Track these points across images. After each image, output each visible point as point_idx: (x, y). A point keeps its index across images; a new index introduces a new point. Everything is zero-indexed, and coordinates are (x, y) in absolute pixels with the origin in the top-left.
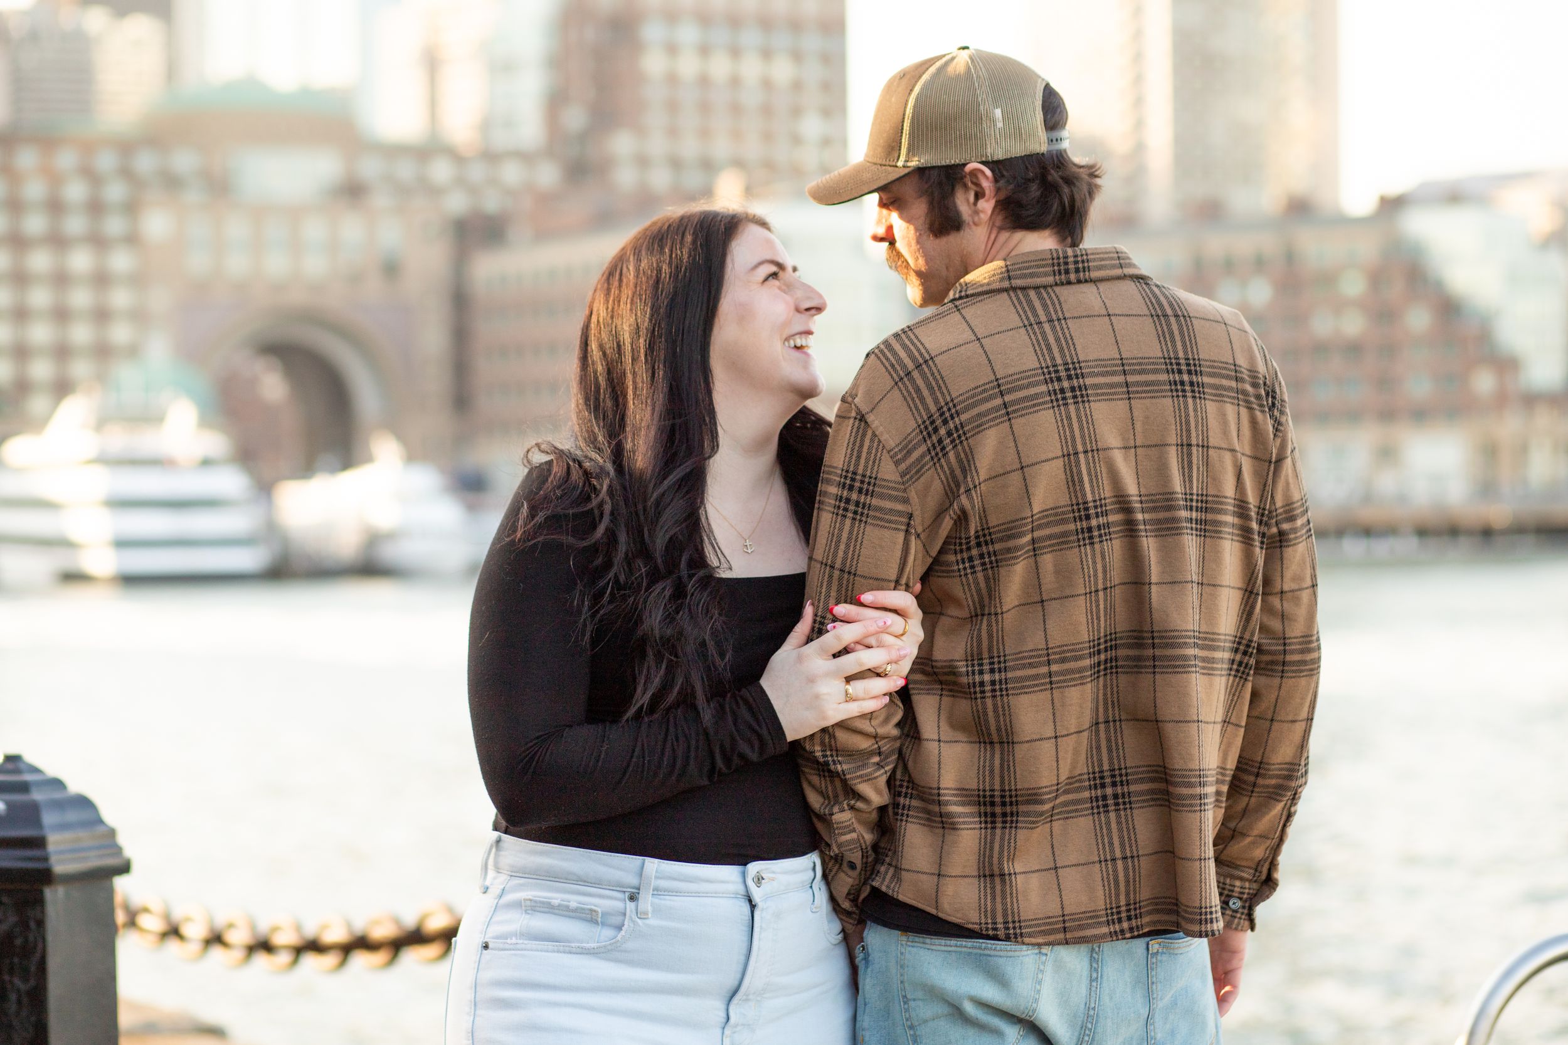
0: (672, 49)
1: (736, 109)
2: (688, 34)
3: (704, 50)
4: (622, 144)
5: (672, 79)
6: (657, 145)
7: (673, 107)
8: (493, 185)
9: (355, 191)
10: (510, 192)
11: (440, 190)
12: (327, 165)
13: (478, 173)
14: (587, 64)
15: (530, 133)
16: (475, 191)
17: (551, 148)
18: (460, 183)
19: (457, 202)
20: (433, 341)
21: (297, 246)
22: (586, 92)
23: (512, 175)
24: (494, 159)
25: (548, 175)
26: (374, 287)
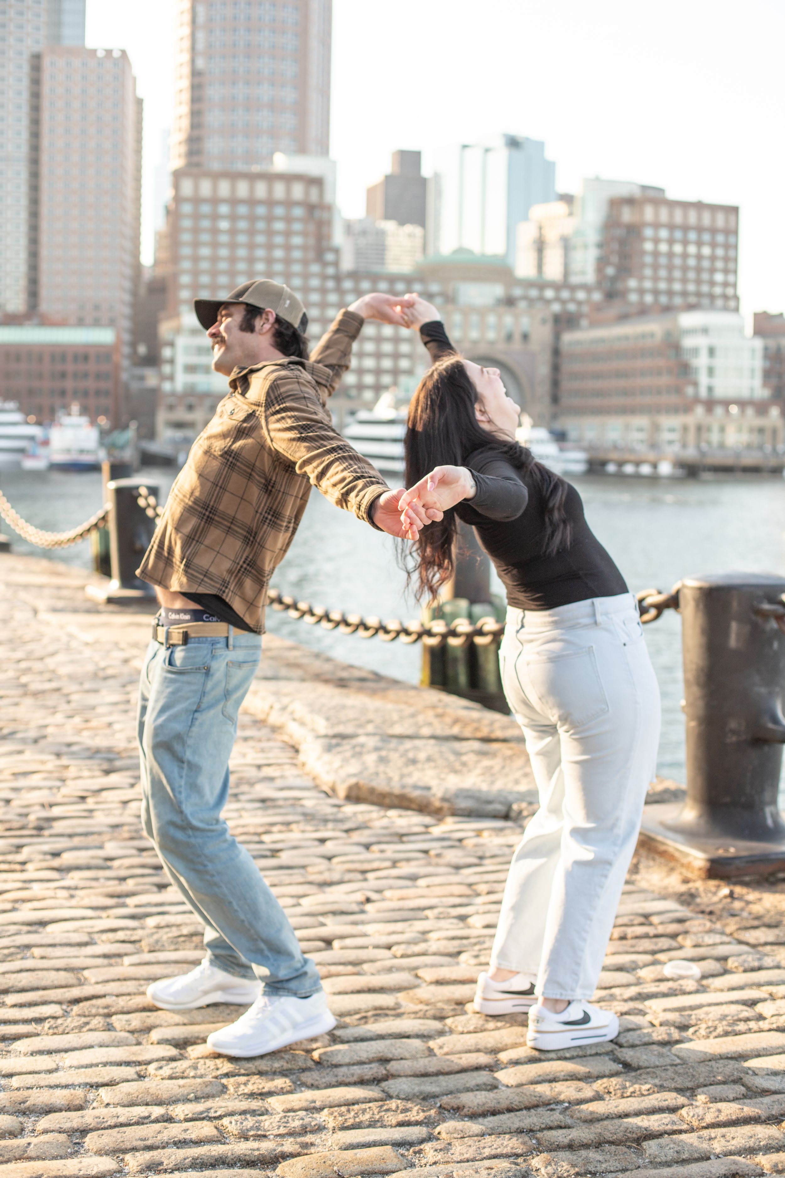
0: (656, 241)
1: (685, 269)
2: (664, 233)
3: (671, 242)
4: (632, 283)
5: (656, 254)
6: (648, 284)
7: (656, 267)
8: (573, 300)
9: (509, 302)
10: (579, 303)
11: (548, 302)
12: (498, 290)
13: (565, 294)
14: (615, 246)
15: (590, 277)
16: (563, 302)
17: (599, 284)
18: (557, 299)
19: (556, 308)
20: (543, 370)
21: (483, 326)
22: (615, 259)
23: (581, 295)
24: (573, 288)
25: (597, 296)
26: (517, 345)
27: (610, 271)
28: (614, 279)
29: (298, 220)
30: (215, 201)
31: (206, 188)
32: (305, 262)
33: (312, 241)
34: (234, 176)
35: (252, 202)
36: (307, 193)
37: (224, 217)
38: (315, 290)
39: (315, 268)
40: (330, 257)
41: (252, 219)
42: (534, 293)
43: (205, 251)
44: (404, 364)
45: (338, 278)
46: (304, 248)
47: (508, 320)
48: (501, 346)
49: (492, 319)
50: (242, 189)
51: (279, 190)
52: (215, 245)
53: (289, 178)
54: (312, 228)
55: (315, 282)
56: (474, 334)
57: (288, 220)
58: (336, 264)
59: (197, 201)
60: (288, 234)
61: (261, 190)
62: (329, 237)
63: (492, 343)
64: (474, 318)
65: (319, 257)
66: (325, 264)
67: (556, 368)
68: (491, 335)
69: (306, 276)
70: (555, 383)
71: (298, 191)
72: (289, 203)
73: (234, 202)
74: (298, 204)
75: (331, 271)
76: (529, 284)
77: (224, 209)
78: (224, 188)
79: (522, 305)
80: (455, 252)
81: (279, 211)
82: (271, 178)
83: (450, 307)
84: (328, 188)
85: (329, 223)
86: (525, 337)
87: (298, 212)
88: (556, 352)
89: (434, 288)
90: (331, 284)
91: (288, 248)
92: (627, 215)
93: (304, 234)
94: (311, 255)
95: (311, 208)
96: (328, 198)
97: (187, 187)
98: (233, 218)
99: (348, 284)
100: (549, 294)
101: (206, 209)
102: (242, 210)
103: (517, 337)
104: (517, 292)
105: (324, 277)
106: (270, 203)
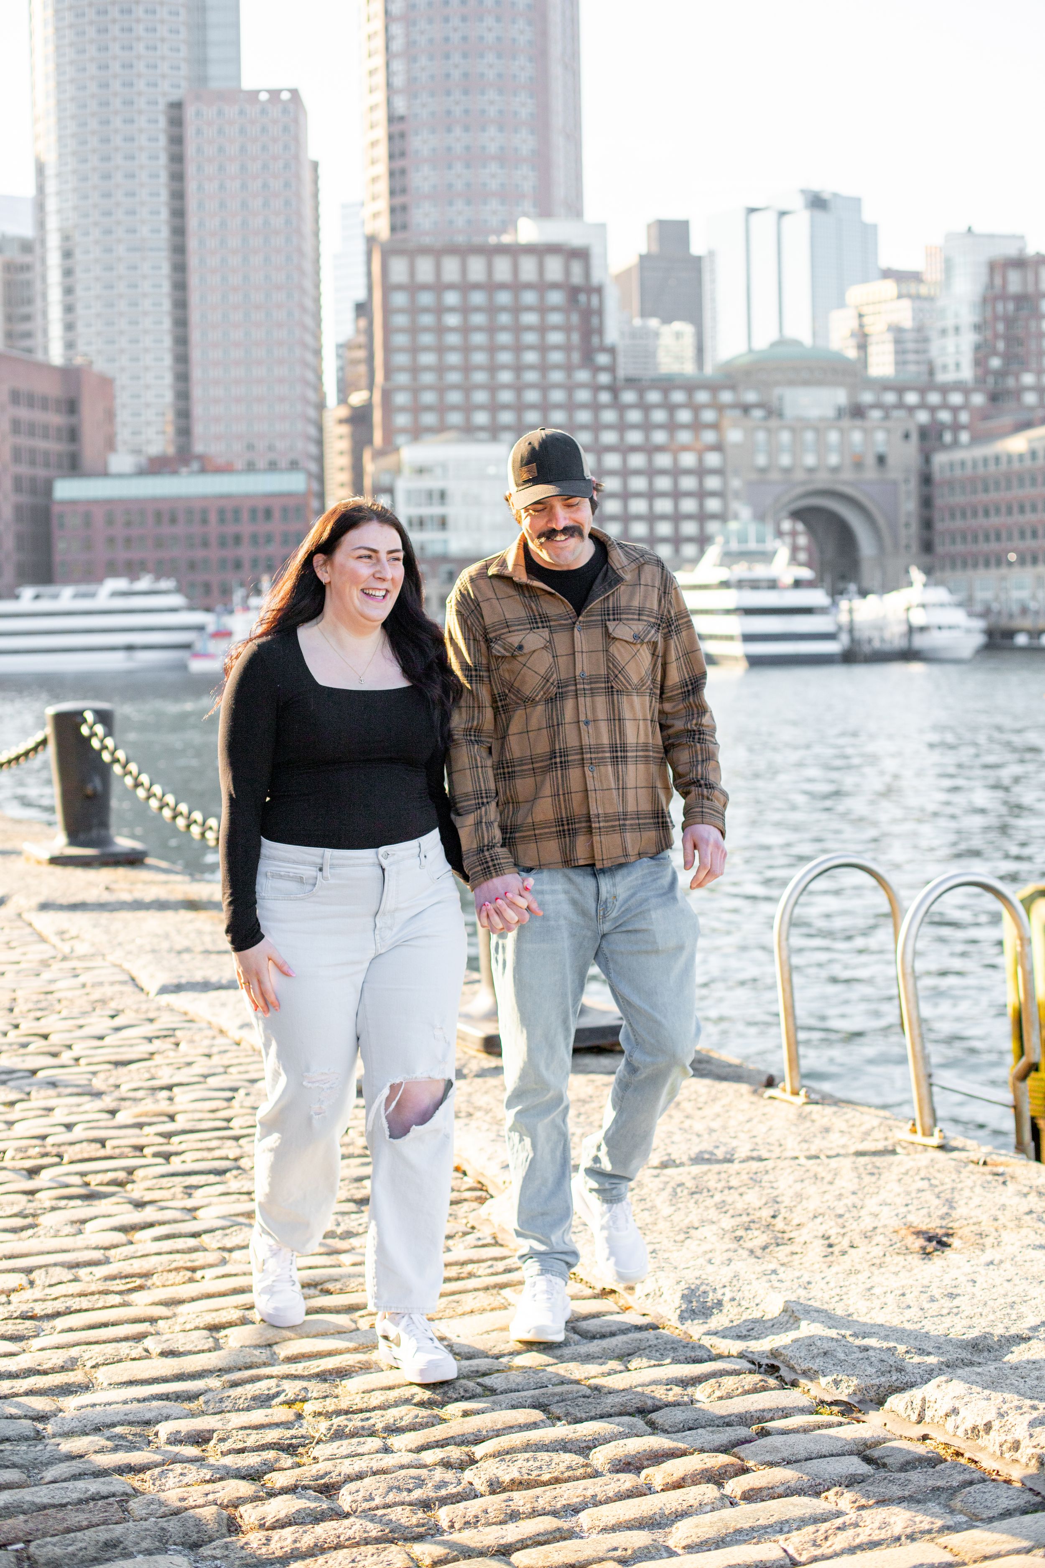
8: (945, 406)
9: (857, 412)
10: (955, 410)
11: (911, 410)
12: (841, 397)
13: (934, 398)
14: (1001, 327)
15: (967, 373)
16: (933, 409)
17: (980, 381)
18: (923, 405)
19: (923, 417)
20: (909, 506)
21: (821, 448)
22: (1001, 345)
23: (956, 399)
24: (945, 389)
25: (978, 399)
26: (871, 473)
27: (995, 363)
28: (1001, 374)
29: (555, 309)
30: (439, 287)
31: (425, 269)
32: (569, 368)
33: (576, 338)
34: (463, 252)
35: (491, 287)
36: (567, 271)
37: (452, 309)
38: (584, 406)
39: (583, 376)
40: (603, 359)
41: (492, 310)
42: (890, 398)
43: (427, 359)
44: (713, 505)
45: (613, 389)
46: (566, 348)
47: (857, 437)
48: (847, 475)
49: (833, 437)
50: (477, 269)
51: (528, 269)
52: (441, 349)
53: (541, 251)
54: (575, 318)
55: (583, 396)
56: (810, 460)
57: (543, 309)
58: (611, 369)
59: (413, 288)
60: (543, 329)
61: (502, 269)
62: (600, 331)
63: (835, 470)
64: (809, 436)
65: (588, 360)
66: (597, 370)
67: (927, 502)
68: (833, 459)
69: (570, 388)
70: (927, 524)
71: (554, 268)
72: (542, 287)
73: (465, 287)
74: (555, 286)
75: (604, 378)
76: (885, 385)
77: (451, 298)
78: (451, 269)
79: (876, 414)
80: (774, 345)
81: (529, 297)
82: (514, 251)
83: (773, 423)
84: (595, 262)
85: (600, 312)
86: (881, 460)
87: (556, 298)
88: (926, 480)
89: (751, 397)
90: (605, 397)
91: (543, 349)
92: (1015, 282)
93: (566, 329)
94: (576, 357)
95: (573, 292)
96: (597, 276)
97: (399, 270)
98: (465, 310)
99: (629, 397)
100: (912, 398)
101: (426, 299)
102: (478, 298)
103: (870, 461)
104: (867, 397)
105: (597, 388)
106: (516, 287)
